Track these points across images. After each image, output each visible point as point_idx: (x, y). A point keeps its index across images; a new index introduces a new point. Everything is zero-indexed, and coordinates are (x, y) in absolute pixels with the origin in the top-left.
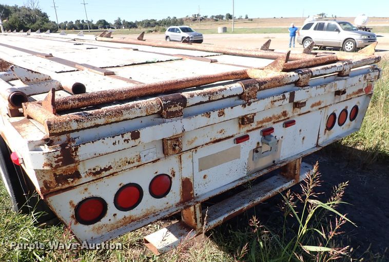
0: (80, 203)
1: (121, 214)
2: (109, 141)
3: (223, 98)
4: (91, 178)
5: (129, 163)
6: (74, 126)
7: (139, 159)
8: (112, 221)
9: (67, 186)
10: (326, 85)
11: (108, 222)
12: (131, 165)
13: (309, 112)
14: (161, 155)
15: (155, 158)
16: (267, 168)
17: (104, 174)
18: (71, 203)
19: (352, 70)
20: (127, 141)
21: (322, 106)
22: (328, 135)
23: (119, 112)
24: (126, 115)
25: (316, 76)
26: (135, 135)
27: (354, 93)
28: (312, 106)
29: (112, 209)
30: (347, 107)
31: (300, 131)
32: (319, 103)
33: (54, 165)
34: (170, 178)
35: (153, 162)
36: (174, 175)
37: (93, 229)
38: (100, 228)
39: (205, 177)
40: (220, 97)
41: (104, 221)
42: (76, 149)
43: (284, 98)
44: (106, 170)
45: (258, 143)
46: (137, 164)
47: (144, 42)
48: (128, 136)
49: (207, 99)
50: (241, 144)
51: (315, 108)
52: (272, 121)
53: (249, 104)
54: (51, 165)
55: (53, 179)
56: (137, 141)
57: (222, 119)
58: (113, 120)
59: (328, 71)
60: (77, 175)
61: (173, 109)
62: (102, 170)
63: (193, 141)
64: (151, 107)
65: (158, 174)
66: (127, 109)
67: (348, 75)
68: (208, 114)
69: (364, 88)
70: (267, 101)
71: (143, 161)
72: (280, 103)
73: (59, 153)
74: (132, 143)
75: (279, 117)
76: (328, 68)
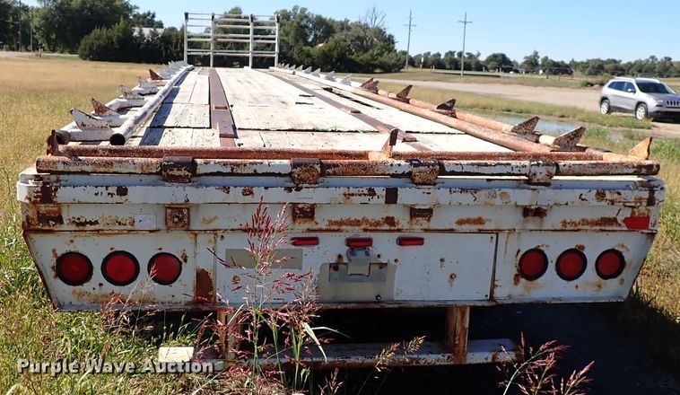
0: (64, 255)
1: (109, 287)
2: (93, 190)
3: (255, 174)
4: (73, 227)
5: (120, 224)
6: (61, 168)
7: (132, 223)
8: (97, 291)
9: (47, 228)
10: (476, 190)
11: (92, 291)
12: (122, 227)
13: (451, 231)
14: (162, 226)
15: (154, 228)
17: (89, 227)
18: (54, 251)
19: (555, 178)
20: (112, 195)
21: (486, 226)
22: (528, 289)
23: (110, 164)
24: (116, 168)
25: (453, 173)
26: (122, 191)
27: (585, 222)
28: (461, 222)
29: (97, 275)
30: (580, 247)
31: (442, 260)
32: (479, 221)
33: (33, 199)
34: (181, 263)
35: (151, 231)
36: (185, 260)
37: (74, 292)
38: (81, 295)
39: (234, 278)
40: (251, 171)
41: (87, 287)
42: (56, 190)
43: (372, 193)
44: (91, 223)
45: (340, 257)
46: (129, 227)
48: (113, 190)
49: (228, 170)
50: (305, 249)
51: (466, 227)
52: (362, 227)
53: (299, 189)
54: (30, 199)
55: (35, 217)
56: (124, 198)
57: (249, 199)
58: (102, 169)
59: (485, 170)
60: (59, 220)
61: (176, 173)
62: (86, 223)
63: (210, 221)
64: (148, 165)
65: (162, 251)
66: (120, 162)
67: (547, 185)
68: (226, 189)
69: (620, 219)
70: (336, 193)
71: (137, 226)
72: (365, 199)
73: (39, 189)
74: (117, 198)
75: (378, 224)
76: (486, 165)
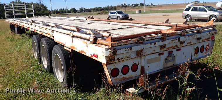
0: (113, 69)
1: (123, 76)
2: (124, 49)
3: (155, 39)
4: (117, 61)
5: (127, 58)
6: (117, 45)
7: (130, 57)
8: (120, 78)
9: (112, 62)
10: (192, 35)
12: (128, 59)
13: (186, 46)
14: (136, 56)
15: (134, 57)
16: (171, 67)
17: (121, 60)
18: (111, 69)
19: (203, 30)
20: (128, 50)
21: (192, 44)
22: (196, 56)
23: (127, 42)
24: (129, 43)
25: (188, 32)
26: (131, 49)
27: (205, 39)
28: (188, 43)
29: (120, 73)
30: (203, 45)
31: (184, 53)
32: (190, 43)
33: (112, 55)
34: (138, 65)
35: (134, 58)
36: (139, 64)
37: (115, 79)
38: (117, 79)
39: (148, 67)
40: (155, 38)
41: (118, 77)
42: (117, 51)
43: (176, 39)
44: (121, 59)
45: (167, 56)
46: (129, 58)
47: (132, 22)
48: (129, 49)
49: (150, 39)
50: (161, 56)
51: (189, 44)
52: (172, 48)
53: (164, 41)
54: (111, 55)
55: (109, 60)
56: (131, 50)
57: (155, 45)
58: (125, 44)
59: (193, 30)
60: (114, 60)
61: (141, 41)
62: (120, 59)
63: (145, 53)
64: (135, 40)
65: (134, 63)
66: (129, 41)
67: (202, 32)
68: (151, 44)
69: (210, 37)
70: (170, 41)
71: (131, 58)
72: (175, 41)
73: (113, 52)
75: (175, 47)
76: (192, 29)
